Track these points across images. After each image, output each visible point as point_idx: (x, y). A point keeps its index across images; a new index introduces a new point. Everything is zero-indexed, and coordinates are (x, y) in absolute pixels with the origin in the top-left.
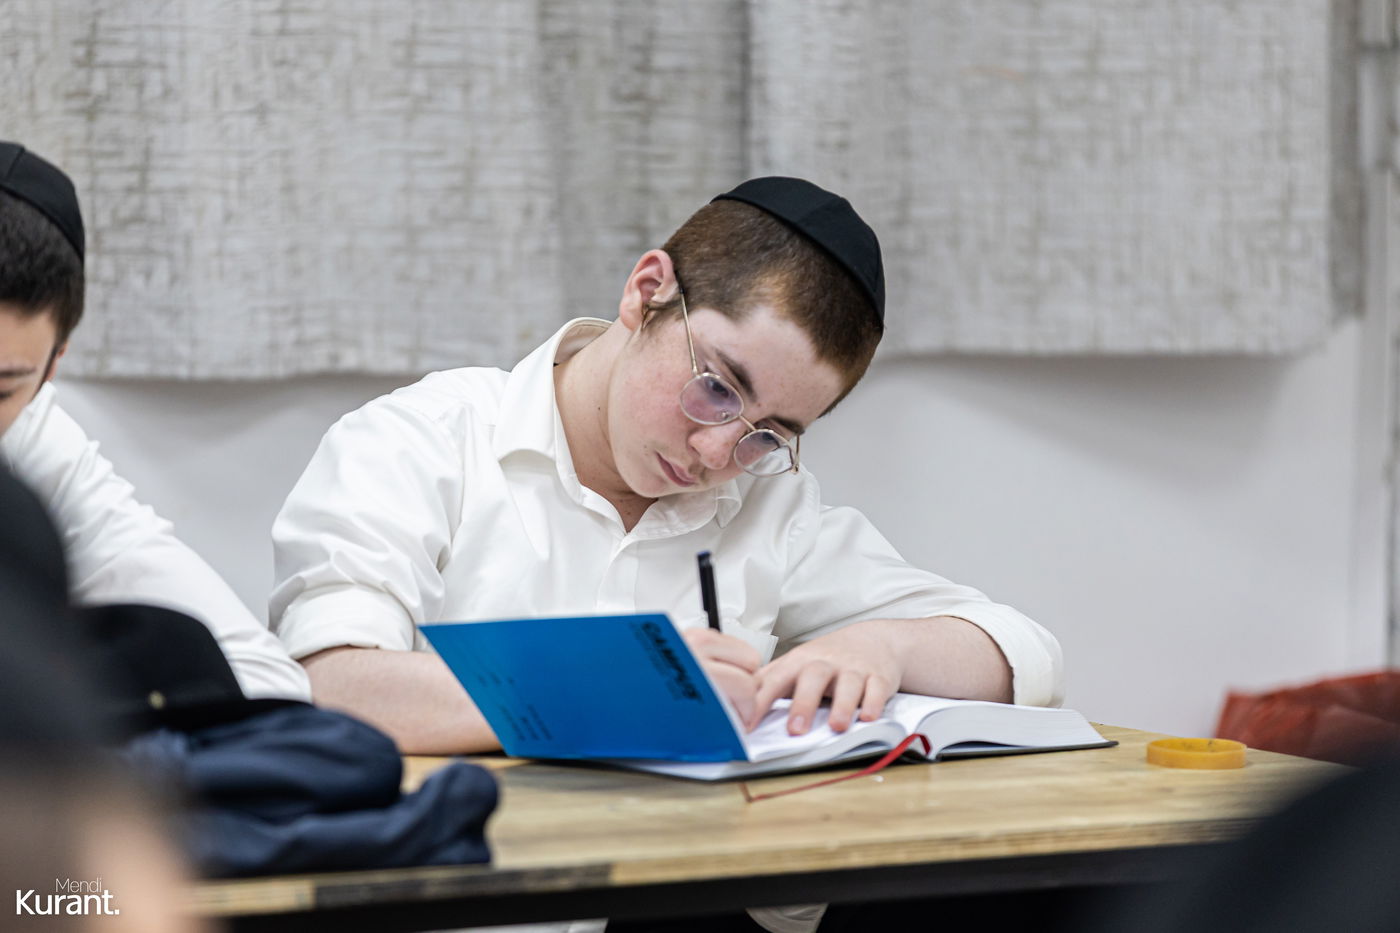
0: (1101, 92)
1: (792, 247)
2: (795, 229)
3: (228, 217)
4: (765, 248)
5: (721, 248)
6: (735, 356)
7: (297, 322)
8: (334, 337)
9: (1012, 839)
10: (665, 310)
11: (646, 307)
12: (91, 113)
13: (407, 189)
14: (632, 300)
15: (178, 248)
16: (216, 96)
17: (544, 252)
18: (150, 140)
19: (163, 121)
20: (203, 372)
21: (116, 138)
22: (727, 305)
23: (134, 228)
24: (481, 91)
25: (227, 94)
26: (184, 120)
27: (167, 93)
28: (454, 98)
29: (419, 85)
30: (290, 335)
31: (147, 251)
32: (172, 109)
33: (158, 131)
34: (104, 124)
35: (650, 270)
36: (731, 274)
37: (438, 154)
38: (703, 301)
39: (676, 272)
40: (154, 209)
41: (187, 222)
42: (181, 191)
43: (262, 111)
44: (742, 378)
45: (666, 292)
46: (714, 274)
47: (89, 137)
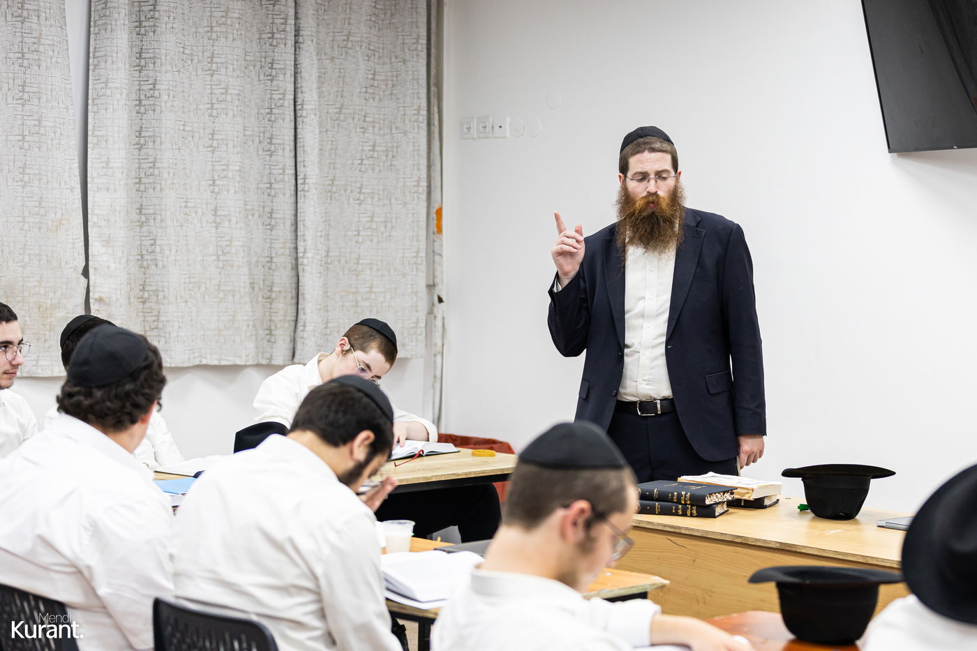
0: (373, 296)
1: (378, 336)
2: (378, 331)
3: (179, 327)
4: (371, 336)
5: (361, 336)
6: (367, 362)
7: (193, 353)
8: (201, 356)
9: (466, 474)
10: (348, 351)
11: (343, 351)
12: (144, 303)
13: (218, 321)
14: (339, 349)
15: (167, 335)
16: (176, 298)
17: (251, 335)
18: (160, 309)
19: (163, 304)
20: (173, 365)
21: (151, 308)
22: (363, 349)
23: (155, 330)
24: (237, 296)
25: (179, 297)
26: (169, 304)
27: (164, 297)
28: (230, 298)
29: (221, 295)
30: (192, 356)
31: (159, 336)
32: (165, 301)
33: (162, 307)
34: (147, 305)
35: (343, 342)
36: (364, 343)
37: (226, 312)
38: (357, 349)
39: (349, 342)
40: (161, 325)
41: (169, 329)
42: (168, 321)
43: (186, 302)
44: (369, 367)
45: (347, 347)
46: (360, 342)
47: (143, 308)
